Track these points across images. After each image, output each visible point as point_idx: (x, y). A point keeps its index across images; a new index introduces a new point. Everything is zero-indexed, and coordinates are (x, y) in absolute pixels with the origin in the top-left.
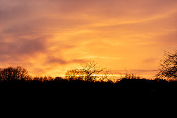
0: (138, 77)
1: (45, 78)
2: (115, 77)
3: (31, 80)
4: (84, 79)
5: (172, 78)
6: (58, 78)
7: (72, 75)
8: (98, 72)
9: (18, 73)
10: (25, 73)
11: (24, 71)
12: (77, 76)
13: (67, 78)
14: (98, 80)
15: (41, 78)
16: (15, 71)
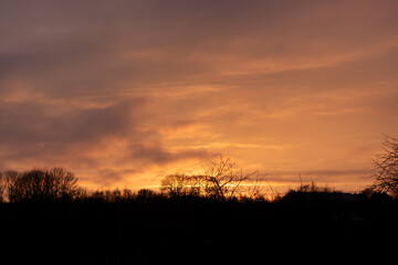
1: (117, 192)
6: (144, 192)
7: (176, 185)
9: (55, 183)
10: (71, 183)
11: (70, 178)
12: (188, 186)
13: (166, 192)
16: (49, 178)
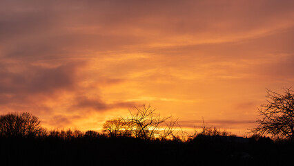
0: (224, 133)
1: (69, 132)
2: (185, 133)
3: (45, 136)
4: (133, 135)
5: (280, 135)
6: (90, 132)
7: (114, 128)
8: (157, 124)
9: (23, 124)
10: (35, 124)
11: (34, 120)
12: (122, 129)
13: (106, 133)
14: (156, 136)
15: (63, 132)
16: (20, 121)
